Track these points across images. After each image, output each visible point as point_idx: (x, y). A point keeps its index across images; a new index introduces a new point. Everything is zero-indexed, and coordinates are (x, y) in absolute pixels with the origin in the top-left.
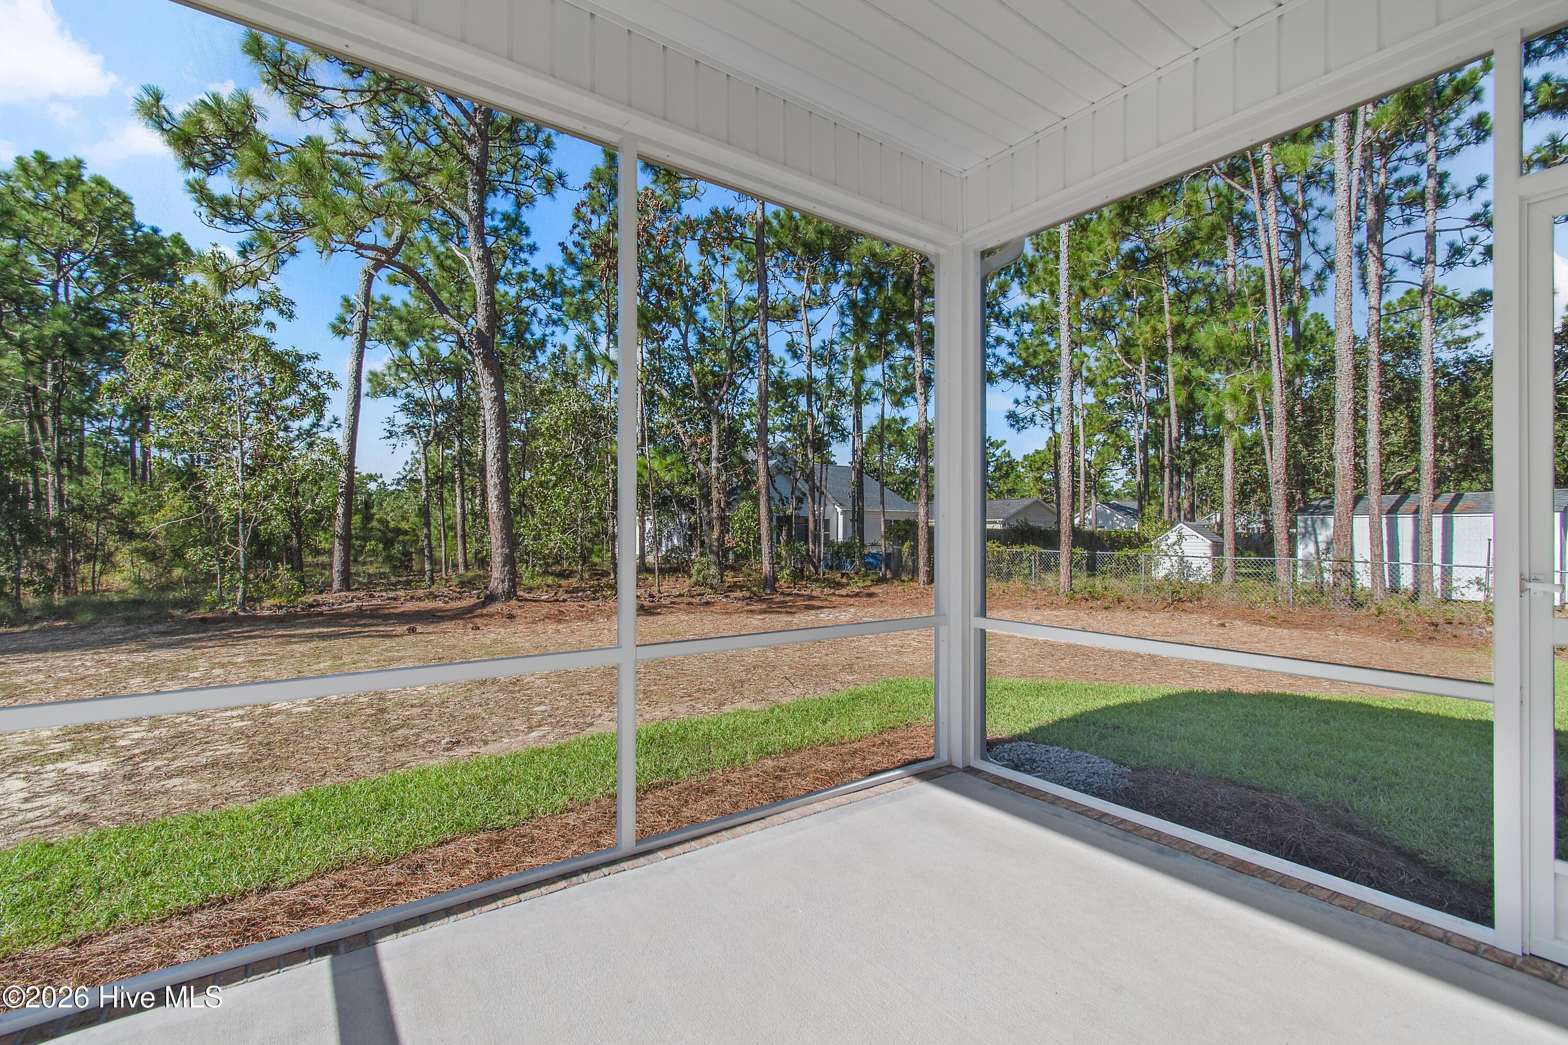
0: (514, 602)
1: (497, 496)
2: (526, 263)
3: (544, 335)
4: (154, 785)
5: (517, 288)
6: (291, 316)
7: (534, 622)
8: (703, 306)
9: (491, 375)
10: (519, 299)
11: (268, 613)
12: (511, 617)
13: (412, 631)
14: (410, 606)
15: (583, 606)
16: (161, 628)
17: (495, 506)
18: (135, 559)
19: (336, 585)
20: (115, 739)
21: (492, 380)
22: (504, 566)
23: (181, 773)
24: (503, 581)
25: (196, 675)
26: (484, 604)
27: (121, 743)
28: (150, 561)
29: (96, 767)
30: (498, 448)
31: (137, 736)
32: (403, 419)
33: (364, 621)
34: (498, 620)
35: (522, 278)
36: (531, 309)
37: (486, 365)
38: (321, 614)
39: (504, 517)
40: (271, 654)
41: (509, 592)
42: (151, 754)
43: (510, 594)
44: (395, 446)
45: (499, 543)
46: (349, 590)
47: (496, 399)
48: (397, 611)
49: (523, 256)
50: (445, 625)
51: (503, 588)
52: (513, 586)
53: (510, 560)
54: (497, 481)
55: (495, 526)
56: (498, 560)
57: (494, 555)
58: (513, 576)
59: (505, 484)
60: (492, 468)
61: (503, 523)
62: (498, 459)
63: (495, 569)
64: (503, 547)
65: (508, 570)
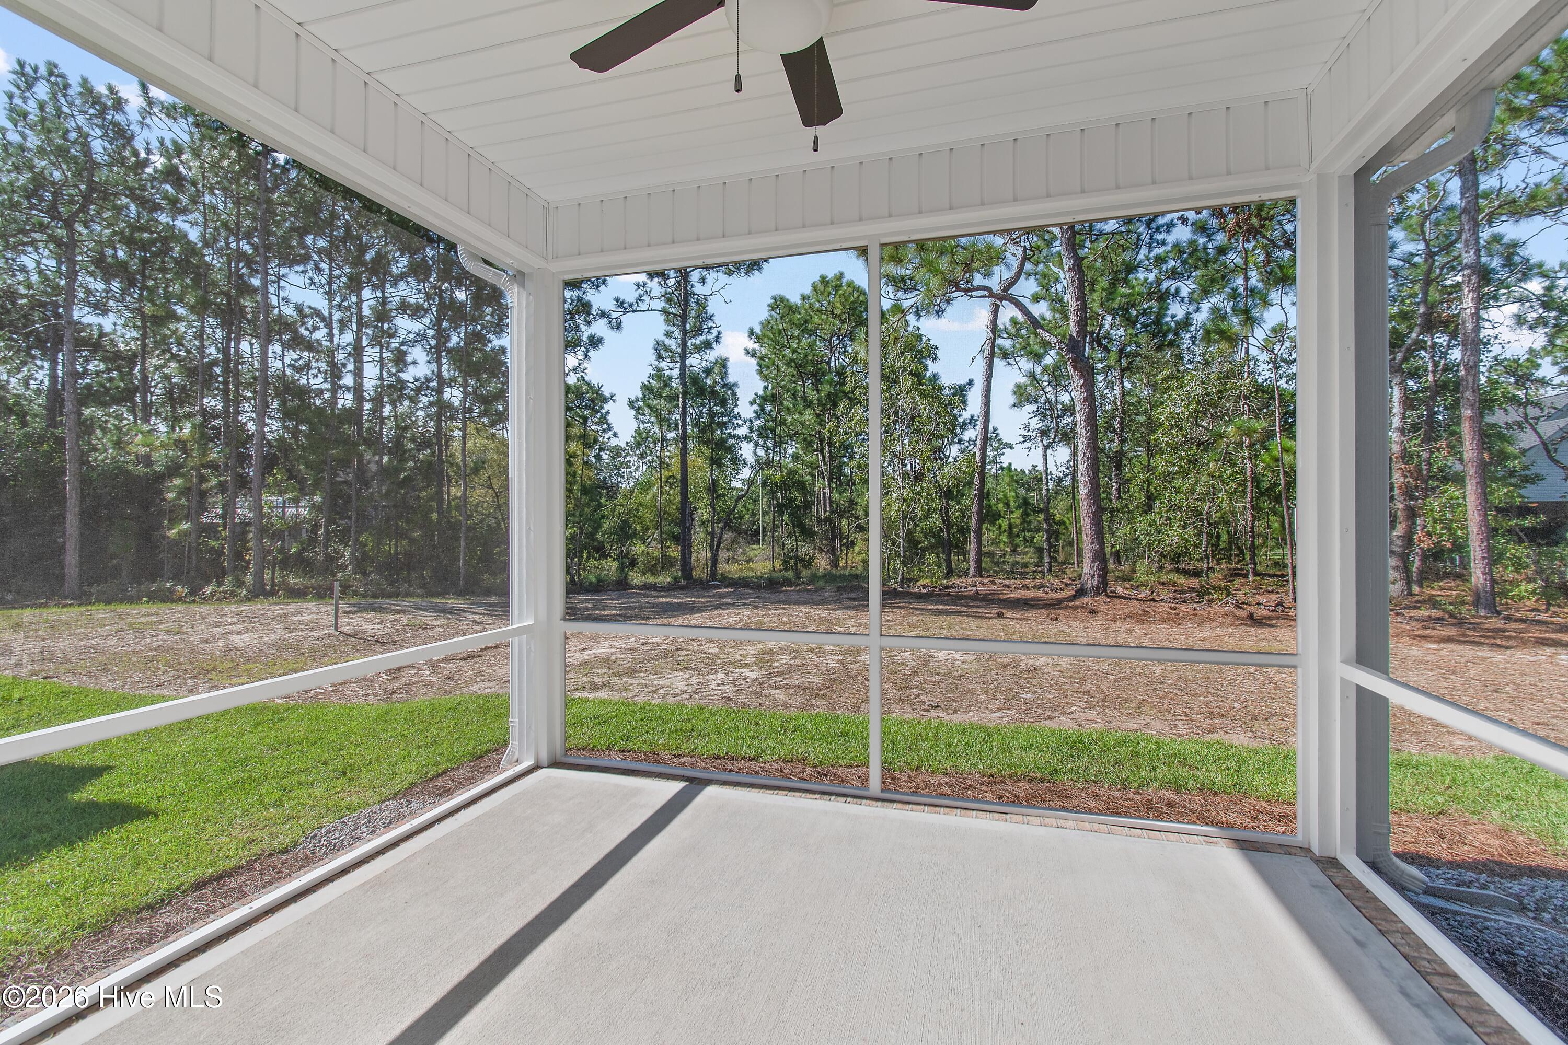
0: (1102, 598)
1: (1087, 494)
2: (1163, 243)
3: (1188, 314)
5: (1156, 271)
6: (935, 359)
7: (1114, 620)
8: (1397, 228)
9: (1081, 377)
10: (1159, 282)
11: (916, 590)
12: (1093, 612)
13: (1000, 615)
14: (1017, 594)
15: (1175, 609)
16: (852, 595)
17: (1085, 503)
19: (972, 572)
22: (1093, 561)
24: (1093, 576)
26: (1074, 597)
30: (1088, 447)
32: (1035, 424)
33: (975, 604)
34: (1081, 613)
35: (1160, 260)
36: (1173, 290)
37: (1075, 368)
38: (949, 594)
39: (1094, 517)
41: (1098, 588)
43: (1102, 588)
44: (1029, 449)
45: (1089, 539)
46: (981, 576)
47: (1085, 400)
48: (1002, 597)
49: (1159, 237)
50: (1031, 614)
51: (1092, 583)
52: (1103, 582)
53: (1100, 556)
54: (1087, 479)
55: (1086, 523)
56: (1087, 555)
57: (1085, 550)
58: (1103, 571)
59: (1095, 484)
60: (1082, 467)
61: (1093, 520)
62: (1088, 458)
63: (1086, 564)
64: (1093, 544)
65: (1098, 566)
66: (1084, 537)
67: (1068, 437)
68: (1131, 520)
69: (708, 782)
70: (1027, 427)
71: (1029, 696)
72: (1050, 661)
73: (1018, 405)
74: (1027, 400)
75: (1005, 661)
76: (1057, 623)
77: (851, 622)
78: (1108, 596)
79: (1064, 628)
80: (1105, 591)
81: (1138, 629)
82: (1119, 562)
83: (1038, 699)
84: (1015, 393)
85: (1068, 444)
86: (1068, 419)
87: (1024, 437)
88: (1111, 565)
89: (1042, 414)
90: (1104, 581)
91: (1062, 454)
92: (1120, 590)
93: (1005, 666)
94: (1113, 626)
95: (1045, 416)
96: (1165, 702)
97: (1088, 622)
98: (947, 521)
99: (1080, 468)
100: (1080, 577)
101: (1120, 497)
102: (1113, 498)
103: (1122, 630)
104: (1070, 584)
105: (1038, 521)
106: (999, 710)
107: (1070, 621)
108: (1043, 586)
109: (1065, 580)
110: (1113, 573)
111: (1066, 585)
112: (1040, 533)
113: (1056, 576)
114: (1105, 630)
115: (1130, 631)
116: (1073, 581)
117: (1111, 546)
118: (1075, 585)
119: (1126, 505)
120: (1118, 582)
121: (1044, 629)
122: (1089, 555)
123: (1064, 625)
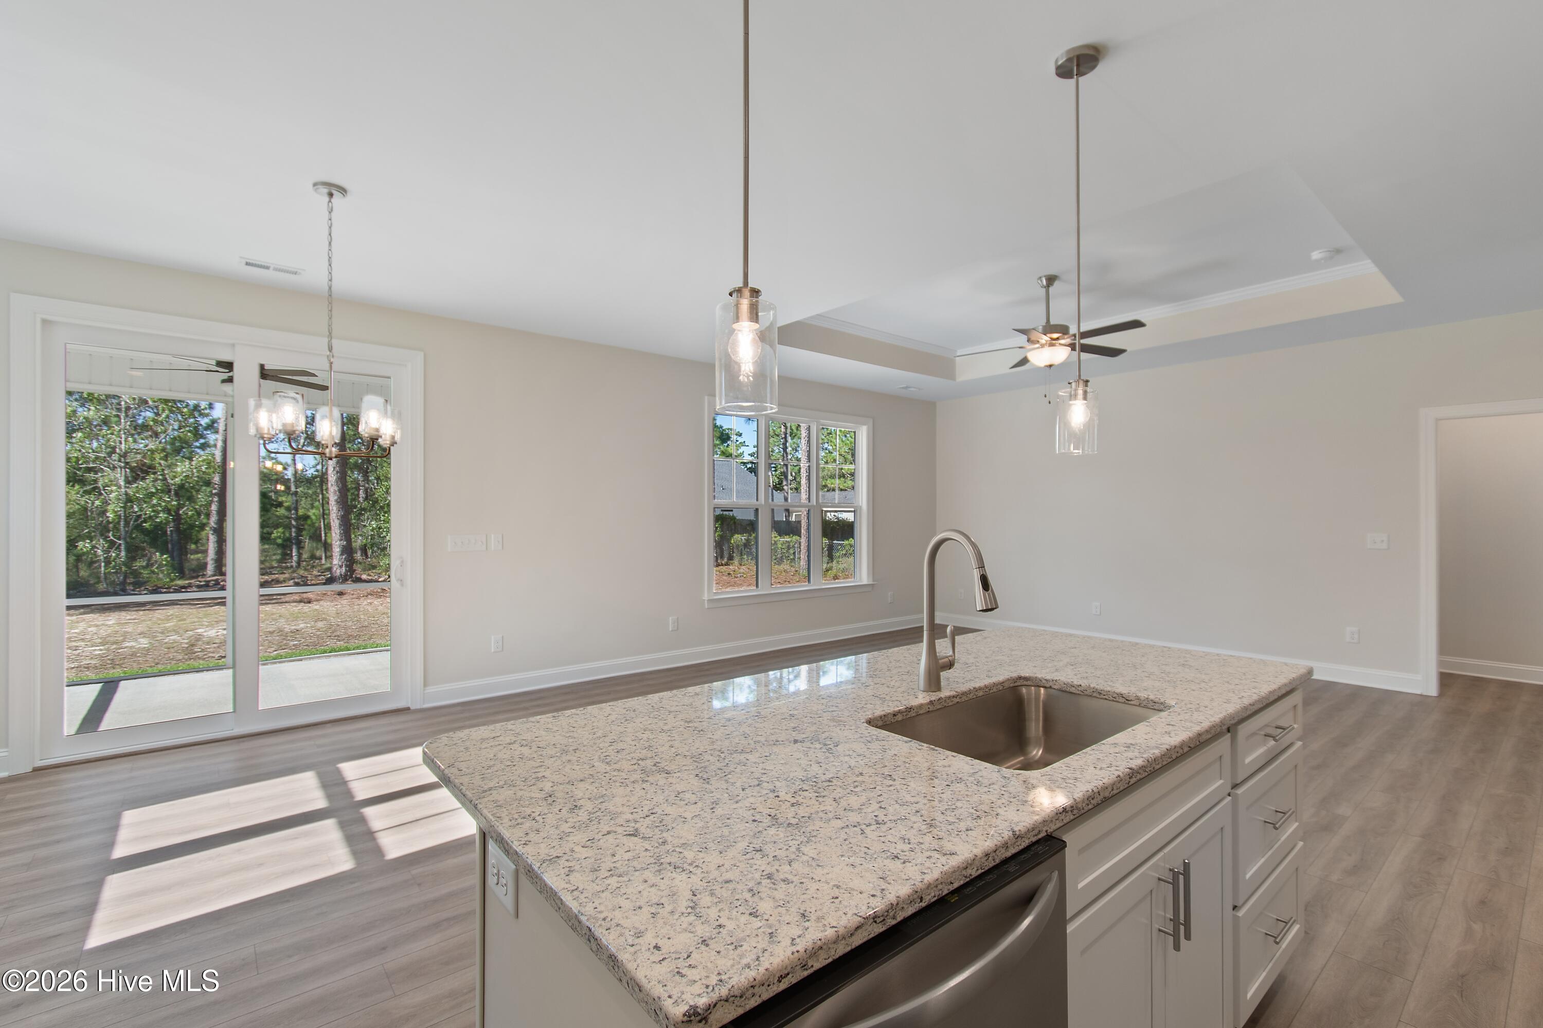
0: (349, 583)
1: (335, 500)
7: (358, 598)
12: (341, 594)
17: (335, 508)
22: (342, 554)
24: (341, 567)
34: (331, 595)
39: (342, 517)
41: (346, 575)
43: (349, 575)
45: (338, 537)
51: (338, 571)
52: (349, 571)
53: (348, 550)
54: (336, 489)
55: (335, 523)
56: (336, 550)
57: (333, 546)
58: (350, 562)
59: (344, 490)
60: (332, 477)
61: (342, 521)
62: (337, 472)
63: (334, 557)
64: (341, 540)
65: (345, 558)
66: (334, 535)
69: (119, 680)
71: (296, 643)
72: (309, 625)
76: (310, 605)
78: (353, 581)
79: (317, 607)
80: (351, 577)
81: (377, 602)
82: (367, 557)
83: (303, 643)
88: (358, 556)
90: (351, 570)
92: (364, 577)
93: (272, 633)
94: (357, 602)
97: (337, 601)
98: (178, 518)
99: (330, 479)
100: (329, 569)
101: (366, 499)
102: (361, 500)
103: (364, 604)
104: (320, 575)
105: (277, 516)
106: (276, 651)
107: (321, 603)
108: (294, 579)
109: (315, 573)
110: (360, 563)
111: (316, 576)
112: (278, 528)
113: (306, 570)
114: (351, 605)
115: (371, 603)
116: (323, 572)
117: (358, 542)
118: (324, 576)
119: (373, 506)
120: (364, 570)
121: (299, 609)
122: (338, 550)
123: (316, 605)
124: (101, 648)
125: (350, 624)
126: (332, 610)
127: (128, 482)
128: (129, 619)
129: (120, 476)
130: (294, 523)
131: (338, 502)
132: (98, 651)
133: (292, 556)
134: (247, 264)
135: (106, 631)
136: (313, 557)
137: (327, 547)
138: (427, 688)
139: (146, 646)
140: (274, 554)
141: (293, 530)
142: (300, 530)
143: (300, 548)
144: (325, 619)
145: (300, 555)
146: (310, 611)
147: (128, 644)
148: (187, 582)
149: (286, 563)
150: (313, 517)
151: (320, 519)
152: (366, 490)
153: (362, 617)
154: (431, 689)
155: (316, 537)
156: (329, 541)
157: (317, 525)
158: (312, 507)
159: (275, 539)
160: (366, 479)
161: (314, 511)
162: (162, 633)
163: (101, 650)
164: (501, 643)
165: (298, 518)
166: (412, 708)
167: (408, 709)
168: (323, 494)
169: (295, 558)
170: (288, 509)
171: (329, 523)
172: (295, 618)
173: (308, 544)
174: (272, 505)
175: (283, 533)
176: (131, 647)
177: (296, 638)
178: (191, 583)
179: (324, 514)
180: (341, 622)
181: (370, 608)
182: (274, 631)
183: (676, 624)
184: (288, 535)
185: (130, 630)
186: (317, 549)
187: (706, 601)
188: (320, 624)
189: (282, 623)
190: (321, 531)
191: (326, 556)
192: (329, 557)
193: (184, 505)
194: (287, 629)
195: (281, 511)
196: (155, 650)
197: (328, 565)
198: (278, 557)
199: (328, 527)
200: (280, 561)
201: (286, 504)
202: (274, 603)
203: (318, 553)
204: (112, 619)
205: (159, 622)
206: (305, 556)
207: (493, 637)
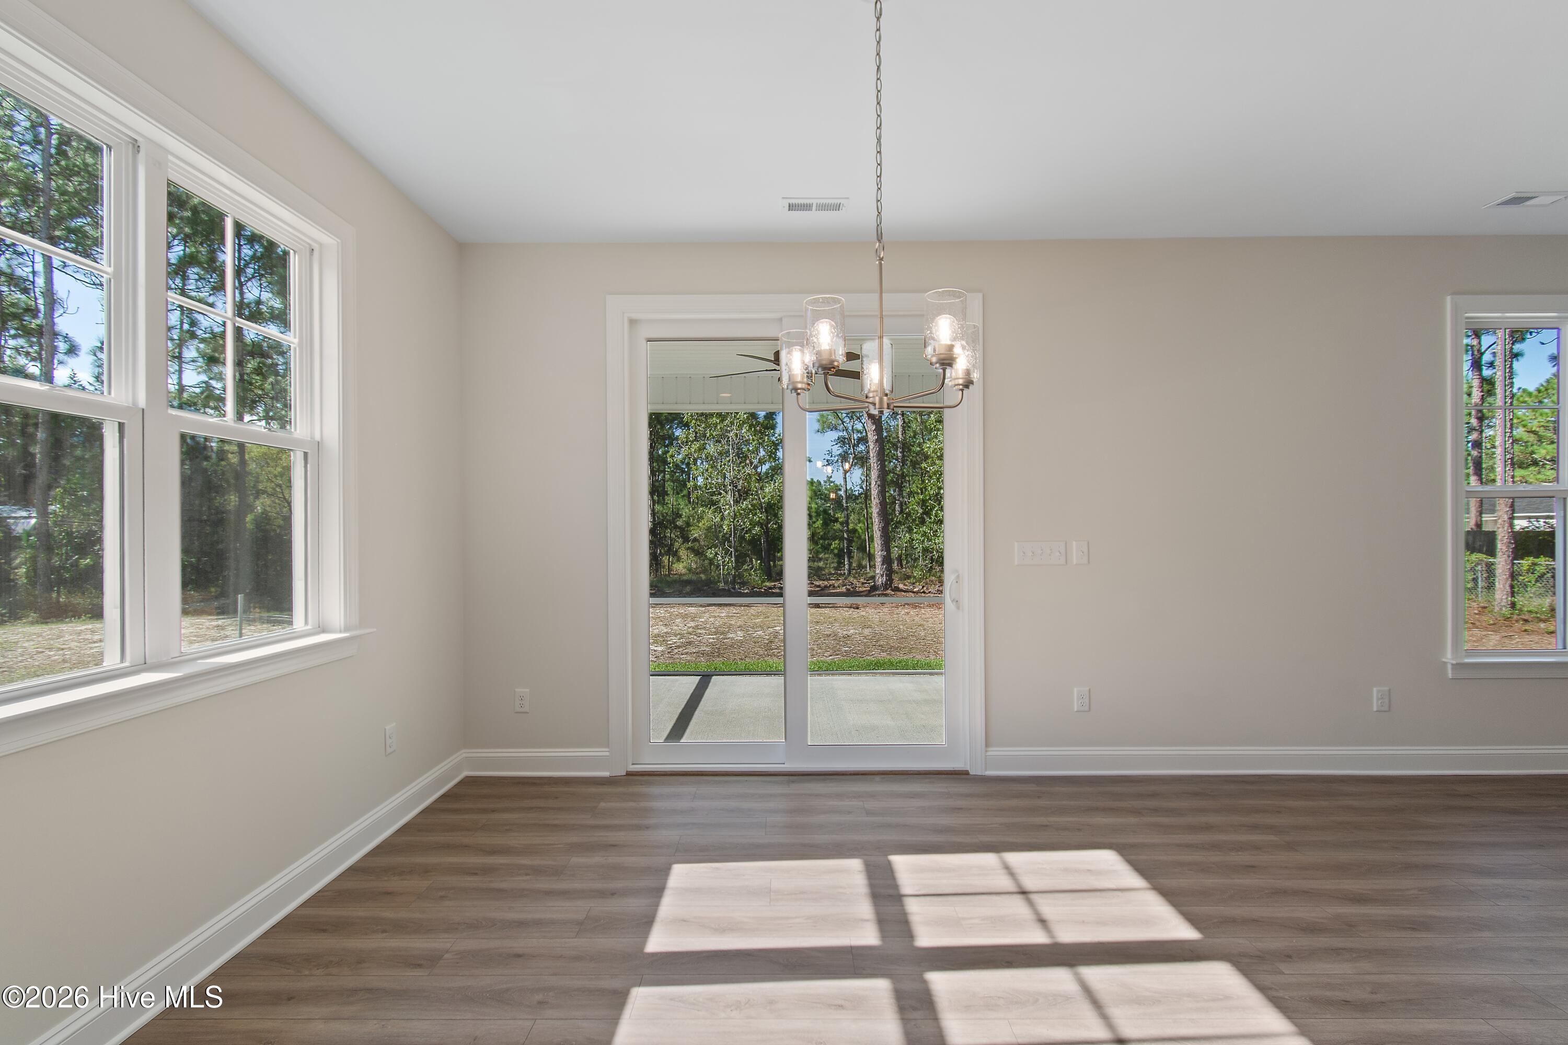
0: (889, 592)
4: (677, 656)
7: (897, 607)
9: (873, 423)
17: (877, 520)
18: (689, 554)
20: (667, 641)
21: (874, 427)
22: (883, 564)
23: (687, 653)
24: (882, 576)
25: (703, 620)
26: (869, 592)
27: (669, 642)
28: (696, 555)
29: (660, 649)
30: (878, 477)
31: (674, 641)
32: (837, 450)
39: (883, 528)
40: (737, 614)
41: (886, 584)
42: (679, 647)
43: (887, 586)
45: (879, 548)
47: (877, 441)
51: (880, 581)
53: (887, 560)
54: (878, 502)
55: (877, 534)
56: (878, 560)
57: (876, 556)
58: (890, 572)
59: (883, 504)
60: (874, 492)
61: (882, 532)
62: (879, 486)
63: (877, 567)
64: (882, 551)
65: (886, 568)
66: (876, 546)
67: (862, 460)
68: (910, 530)
69: (713, 675)
70: (830, 453)
71: (847, 649)
72: (857, 631)
73: (822, 431)
74: (829, 428)
75: (828, 633)
76: (858, 611)
77: (707, 615)
78: (892, 590)
79: (864, 613)
80: (891, 586)
81: (913, 612)
82: (902, 565)
83: (852, 650)
84: (819, 421)
85: (862, 466)
86: (862, 447)
87: (828, 461)
88: (895, 566)
89: (842, 441)
90: (890, 580)
91: (857, 475)
92: (901, 586)
94: (896, 611)
95: (844, 443)
96: (925, 647)
97: (879, 609)
98: (767, 532)
99: (873, 492)
100: (873, 578)
101: (901, 512)
102: (897, 513)
103: (902, 613)
104: (866, 583)
105: (834, 530)
106: (831, 656)
107: (867, 609)
108: (846, 585)
109: (862, 580)
110: (897, 573)
111: (863, 583)
112: (836, 540)
113: (855, 577)
114: (891, 613)
115: (908, 613)
116: (867, 580)
117: (895, 552)
118: (869, 583)
119: (907, 518)
120: (900, 579)
121: (850, 614)
122: (880, 560)
123: (863, 611)
124: (714, 637)
125: (891, 633)
126: (876, 618)
127: (736, 502)
128: (734, 613)
129: (729, 498)
130: (845, 536)
131: (879, 514)
132: (711, 639)
133: (844, 565)
134: (791, 207)
135: (719, 622)
136: (860, 566)
137: (871, 557)
138: (990, 749)
139: (742, 638)
140: (833, 563)
141: (845, 541)
142: (850, 541)
143: (850, 557)
144: (870, 627)
145: (850, 564)
146: (858, 617)
147: (731, 636)
148: (773, 584)
149: (840, 570)
150: (860, 531)
151: (865, 531)
152: (901, 505)
153: (901, 627)
154: (994, 751)
155: (862, 548)
156: (872, 551)
157: (863, 537)
158: (860, 521)
159: (832, 550)
160: (901, 494)
161: (860, 525)
162: (753, 628)
163: (713, 639)
164: (1087, 701)
165: (848, 531)
166: (971, 773)
167: (966, 773)
168: (867, 510)
169: (847, 567)
170: (842, 524)
171: (872, 536)
172: (847, 622)
173: (856, 554)
174: (831, 521)
175: (839, 544)
176: (732, 639)
177: (847, 643)
178: (775, 585)
179: (868, 528)
180: (884, 631)
181: (907, 618)
182: (830, 635)
183: (1387, 701)
184: (842, 546)
185: (733, 622)
186: (863, 559)
187: (1449, 667)
188: (867, 632)
189: (836, 627)
190: (866, 543)
191: (870, 565)
192: (873, 567)
193: (771, 520)
194: (841, 633)
195: (837, 526)
196: (746, 643)
197: (872, 574)
198: (835, 565)
199: (871, 539)
200: (836, 569)
201: (841, 520)
202: (831, 607)
203: (864, 563)
204: (724, 612)
205: (752, 617)
206: (854, 565)
207: (1075, 690)
